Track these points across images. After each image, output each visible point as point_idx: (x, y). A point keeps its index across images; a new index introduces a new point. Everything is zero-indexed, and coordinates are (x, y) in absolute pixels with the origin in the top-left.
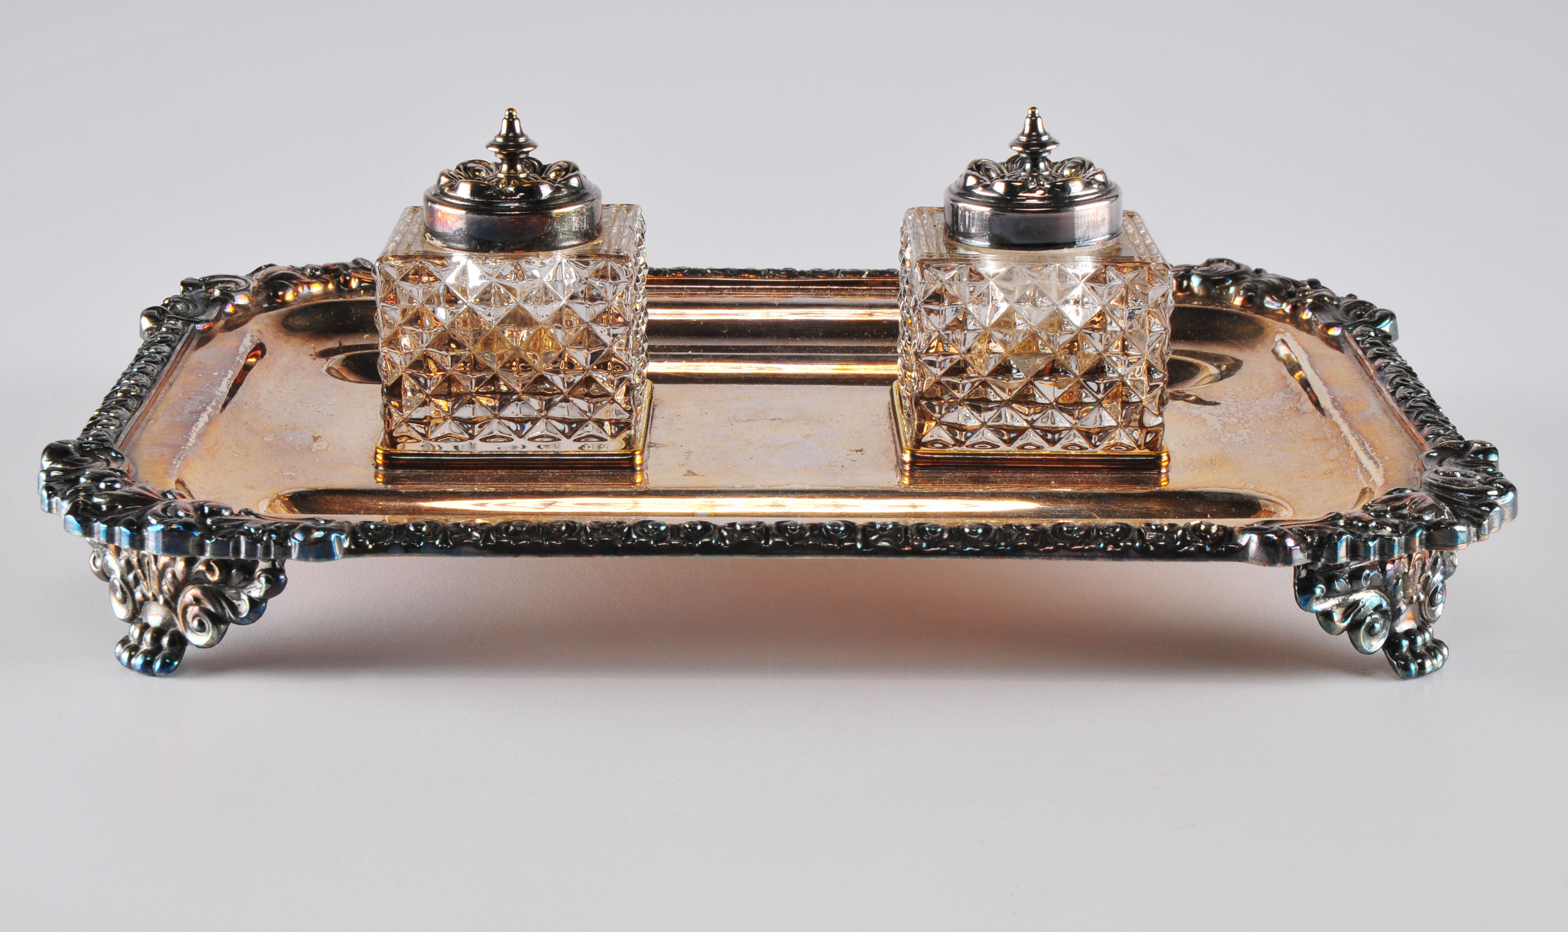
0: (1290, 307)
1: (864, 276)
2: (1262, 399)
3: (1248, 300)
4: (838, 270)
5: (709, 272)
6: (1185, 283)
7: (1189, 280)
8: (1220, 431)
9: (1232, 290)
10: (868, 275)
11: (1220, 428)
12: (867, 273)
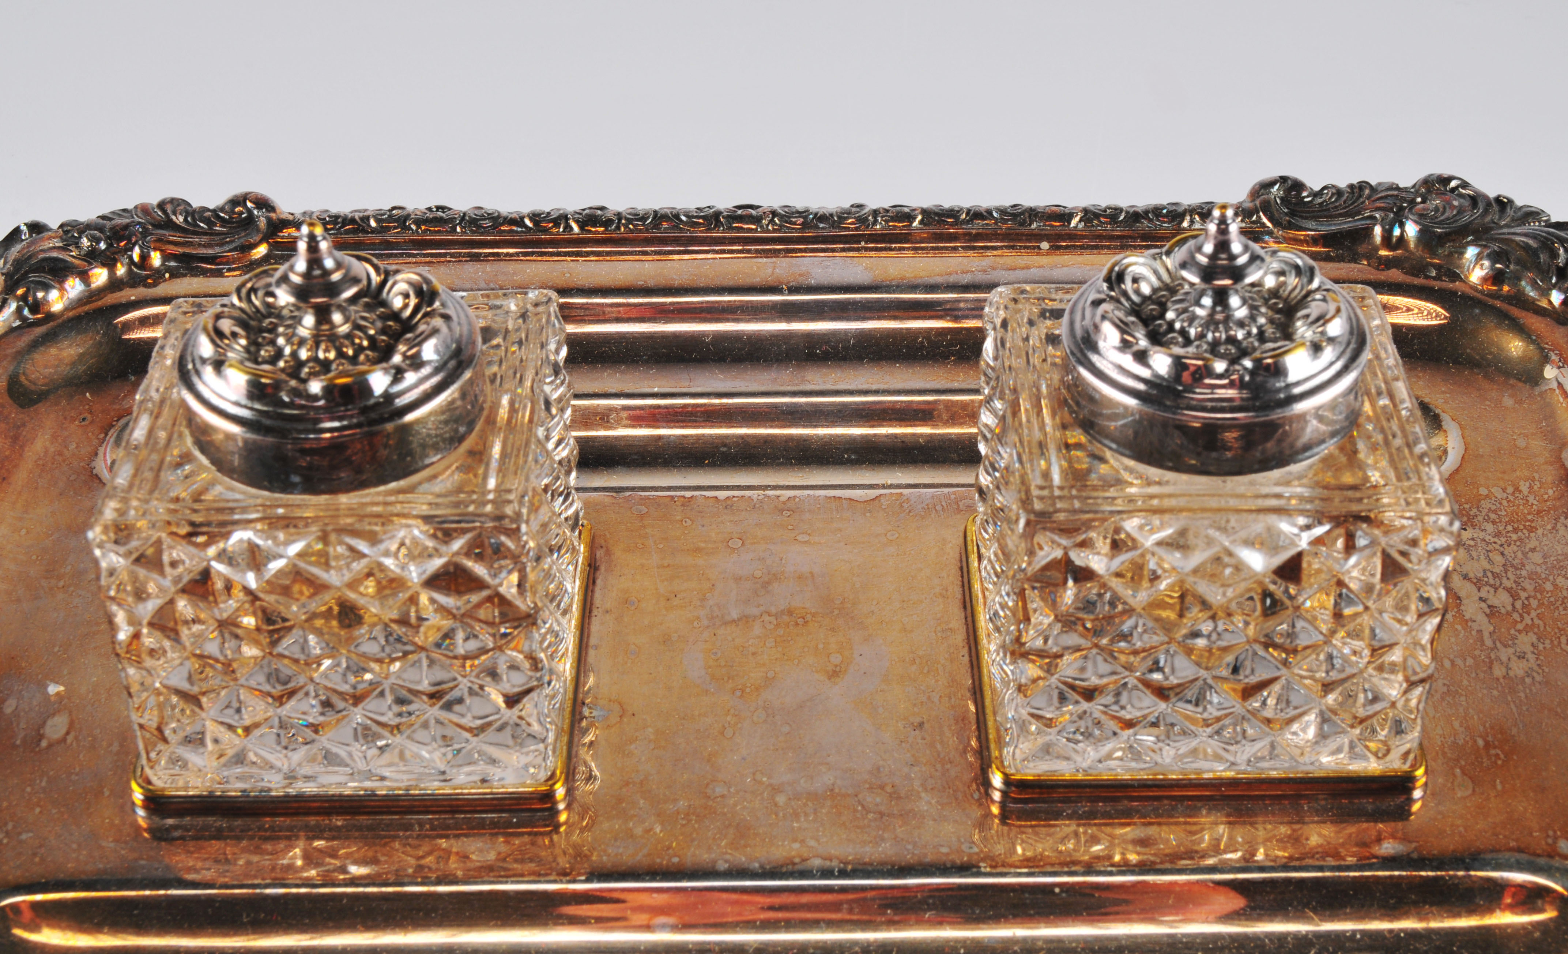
0: (1562, 297)
1: (915, 224)
2: (1540, 531)
3: (1496, 278)
4: (875, 213)
5: (684, 218)
6: (1397, 232)
7: (1402, 226)
8: (1488, 642)
9: (1471, 252)
10: (921, 222)
11: (1487, 628)
12: (920, 217)
